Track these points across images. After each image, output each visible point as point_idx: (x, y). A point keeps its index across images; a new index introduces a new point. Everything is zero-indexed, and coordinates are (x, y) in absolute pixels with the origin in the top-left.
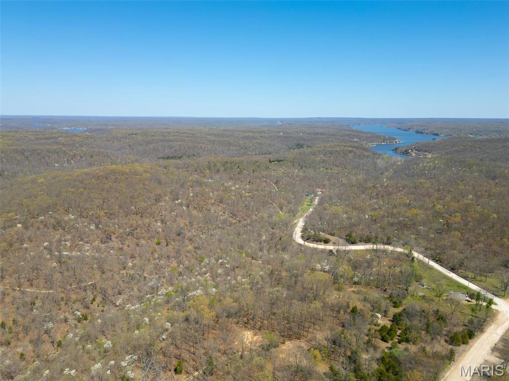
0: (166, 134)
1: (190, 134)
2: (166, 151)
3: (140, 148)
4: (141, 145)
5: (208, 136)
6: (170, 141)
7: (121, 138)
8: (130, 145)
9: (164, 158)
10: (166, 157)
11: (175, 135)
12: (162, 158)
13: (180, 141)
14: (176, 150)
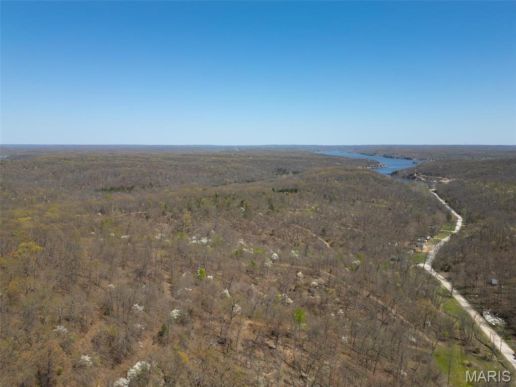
0: (111, 159)
1: (143, 158)
2: (110, 179)
3: (70, 176)
4: (73, 172)
5: (167, 161)
6: (116, 167)
7: (45, 163)
8: (54, 172)
9: (105, 190)
10: (109, 188)
11: (123, 160)
12: (103, 190)
13: (130, 167)
14: (124, 179)
